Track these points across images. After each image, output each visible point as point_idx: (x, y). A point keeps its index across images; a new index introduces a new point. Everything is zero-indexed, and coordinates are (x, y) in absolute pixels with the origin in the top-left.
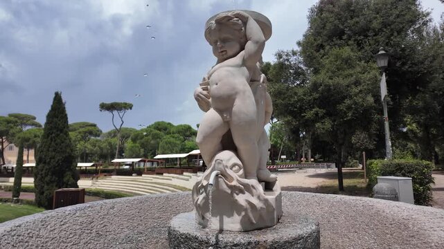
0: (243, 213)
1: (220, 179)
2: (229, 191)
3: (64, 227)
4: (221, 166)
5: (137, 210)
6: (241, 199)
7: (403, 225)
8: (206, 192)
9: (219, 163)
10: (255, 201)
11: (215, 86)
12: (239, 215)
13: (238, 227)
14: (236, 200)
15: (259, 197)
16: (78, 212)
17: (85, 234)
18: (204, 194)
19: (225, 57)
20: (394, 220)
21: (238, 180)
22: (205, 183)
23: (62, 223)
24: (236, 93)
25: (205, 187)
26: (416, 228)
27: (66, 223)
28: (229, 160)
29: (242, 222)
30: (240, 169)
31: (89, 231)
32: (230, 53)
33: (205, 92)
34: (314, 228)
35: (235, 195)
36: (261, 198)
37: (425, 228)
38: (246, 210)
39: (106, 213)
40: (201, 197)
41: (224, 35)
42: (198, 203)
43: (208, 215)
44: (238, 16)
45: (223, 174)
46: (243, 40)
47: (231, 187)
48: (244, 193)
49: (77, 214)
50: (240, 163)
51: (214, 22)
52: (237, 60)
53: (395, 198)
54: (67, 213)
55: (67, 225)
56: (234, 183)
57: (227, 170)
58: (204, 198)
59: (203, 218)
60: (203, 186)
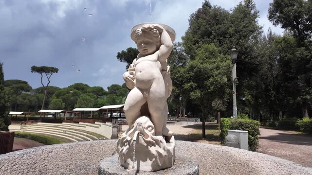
0: (154, 159)
1: (140, 136)
2: (146, 145)
3: (14, 167)
4: (141, 128)
5: (69, 154)
6: (153, 150)
7: (245, 164)
9: (140, 125)
10: (161, 151)
11: (140, 73)
12: (151, 160)
13: (150, 168)
14: (150, 151)
15: (164, 149)
16: (25, 156)
17: (30, 173)
18: (128, 146)
19: (146, 53)
20: (240, 161)
21: (151, 137)
22: (129, 138)
23: (13, 165)
24: (154, 79)
25: (129, 142)
26: (253, 167)
27: (16, 164)
28: (146, 123)
29: (153, 165)
30: (153, 129)
31: (34, 170)
32: (150, 51)
33: (131, 76)
34: (196, 168)
35: (149, 147)
36: (166, 149)
37: (259, 166)
38: (156, 157)
39: (46, 156)
40: (125, 148)
41: (147, 40)
42: (123, 152)
43: (129, 160)
44: (156, 28)
45: (142, 133)
46: (159, 44)
47: (146, 142)
48: (155, 146)
49: (24, 157)
50: (152, 125)
51: (140, 30)
52: (154, 56)
54: (17, 156)
55: (17, 166)
56: (149, 139)
57: (145, 130)
58: (128, 149)
59: (125, 162)
60: (127, 141)
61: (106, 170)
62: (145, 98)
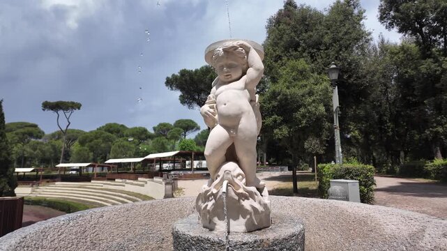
0: (248, 217)
1: (229, 188)
2: (237, 198)
3: (62, 237)
4: (229, 176)
6: (247, 204)
7: (362, 221)
8: (215, 199)
9: (228, 173)
10: (257, 205)
11: (224, 106)
12: (244, 218)
13: (243, 228)
14: (243, 206)
15: (260, 203)
16: (71, 222)
17: (81, 244)
18: (213, 201)
19: (230, 80)
20: (355, 218)
21: (244, 188)
22: (215, 191)
23: (59, 233)
24: (242, 113)
25: (214, 195)
26: (373, 224)
27: (62, 233)
28: (234, 170)
29: (247, 225)
30: (243, 178)
31: (84, 240)
32: (235, 76)
33: (212, 110)
34: (302, 226)
35: (241, 201)
36: (262, 203)
37: (381, 223)
38: (250, 214)
39: (96, 222)
40: (210, 204)
41: (230, 62)
42: (208, 208)
43: (216, 219)
44: (242, 46)
45: (231, 183)
46: (245, 66)
47: (238, 194)
48: (249, 199)
49: (71, 224)
50: (242, 172)
51: (221, 49)
53: (347, 199)
54: (62, 223)
55: (64, 235)
56: (241, 191)
57: (235, 179)
58: (213, 204)
59: (210, 221)
60: (212, 194)
61: (186, 233)
62: (231, 137)
